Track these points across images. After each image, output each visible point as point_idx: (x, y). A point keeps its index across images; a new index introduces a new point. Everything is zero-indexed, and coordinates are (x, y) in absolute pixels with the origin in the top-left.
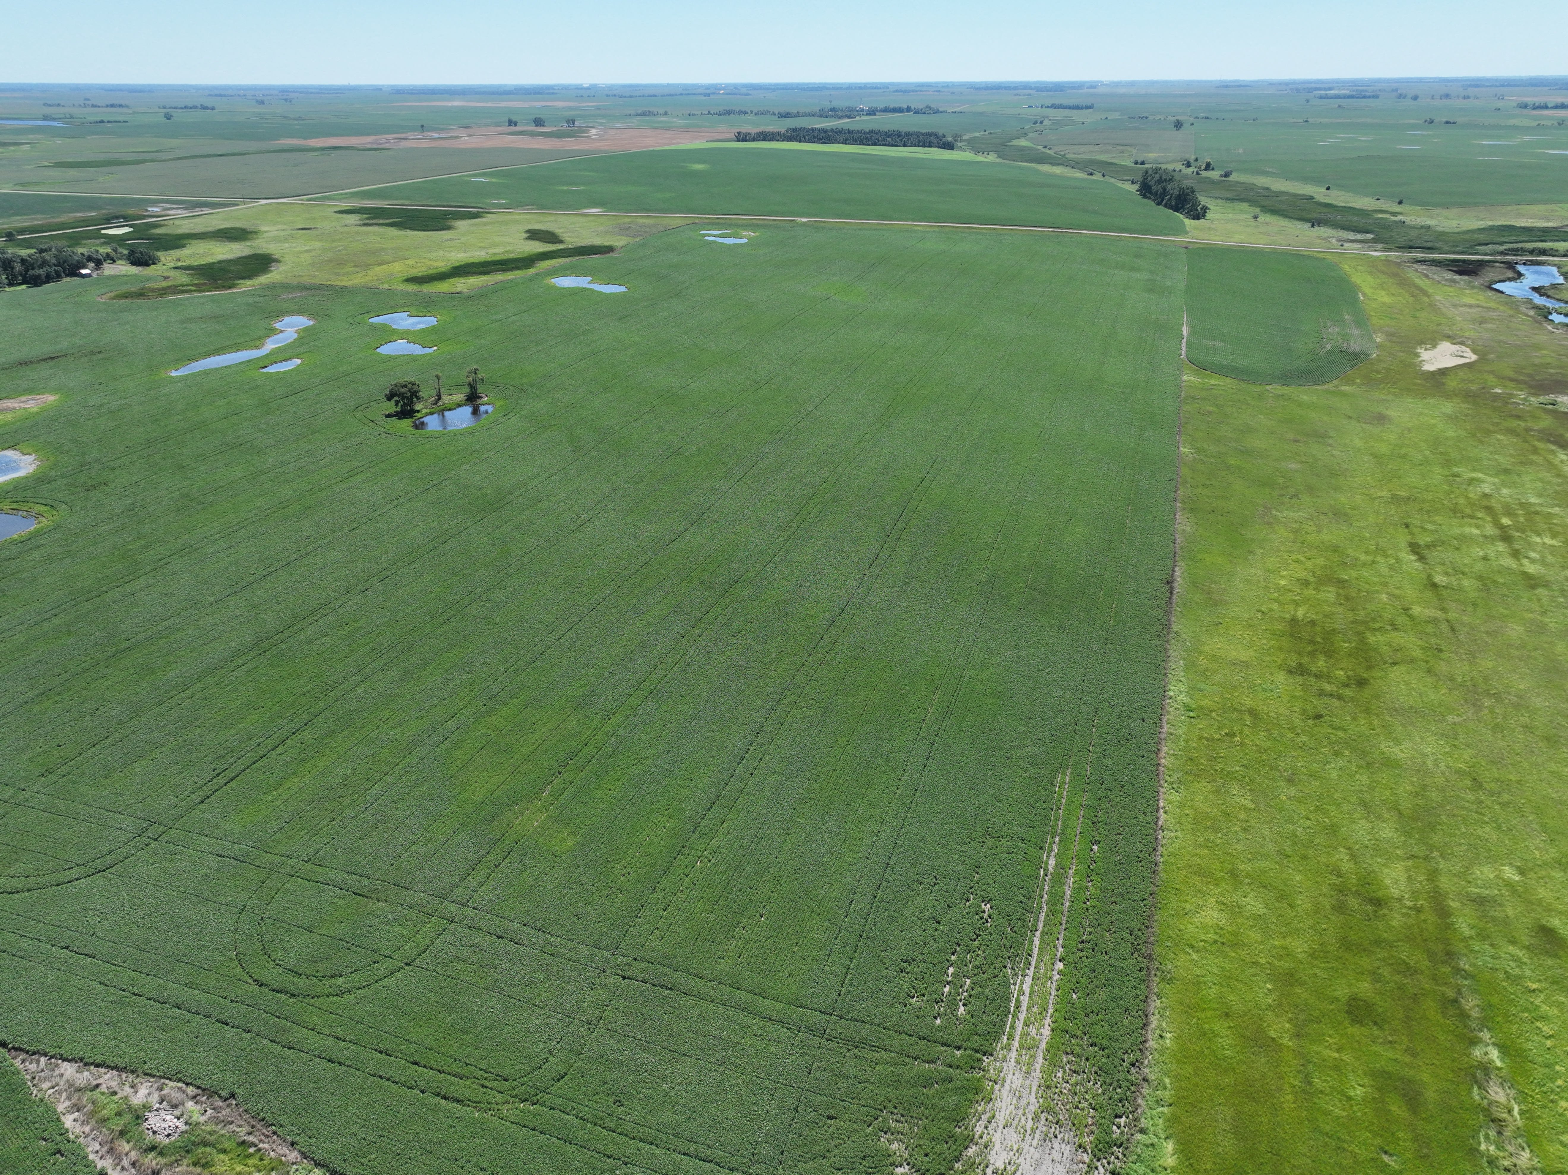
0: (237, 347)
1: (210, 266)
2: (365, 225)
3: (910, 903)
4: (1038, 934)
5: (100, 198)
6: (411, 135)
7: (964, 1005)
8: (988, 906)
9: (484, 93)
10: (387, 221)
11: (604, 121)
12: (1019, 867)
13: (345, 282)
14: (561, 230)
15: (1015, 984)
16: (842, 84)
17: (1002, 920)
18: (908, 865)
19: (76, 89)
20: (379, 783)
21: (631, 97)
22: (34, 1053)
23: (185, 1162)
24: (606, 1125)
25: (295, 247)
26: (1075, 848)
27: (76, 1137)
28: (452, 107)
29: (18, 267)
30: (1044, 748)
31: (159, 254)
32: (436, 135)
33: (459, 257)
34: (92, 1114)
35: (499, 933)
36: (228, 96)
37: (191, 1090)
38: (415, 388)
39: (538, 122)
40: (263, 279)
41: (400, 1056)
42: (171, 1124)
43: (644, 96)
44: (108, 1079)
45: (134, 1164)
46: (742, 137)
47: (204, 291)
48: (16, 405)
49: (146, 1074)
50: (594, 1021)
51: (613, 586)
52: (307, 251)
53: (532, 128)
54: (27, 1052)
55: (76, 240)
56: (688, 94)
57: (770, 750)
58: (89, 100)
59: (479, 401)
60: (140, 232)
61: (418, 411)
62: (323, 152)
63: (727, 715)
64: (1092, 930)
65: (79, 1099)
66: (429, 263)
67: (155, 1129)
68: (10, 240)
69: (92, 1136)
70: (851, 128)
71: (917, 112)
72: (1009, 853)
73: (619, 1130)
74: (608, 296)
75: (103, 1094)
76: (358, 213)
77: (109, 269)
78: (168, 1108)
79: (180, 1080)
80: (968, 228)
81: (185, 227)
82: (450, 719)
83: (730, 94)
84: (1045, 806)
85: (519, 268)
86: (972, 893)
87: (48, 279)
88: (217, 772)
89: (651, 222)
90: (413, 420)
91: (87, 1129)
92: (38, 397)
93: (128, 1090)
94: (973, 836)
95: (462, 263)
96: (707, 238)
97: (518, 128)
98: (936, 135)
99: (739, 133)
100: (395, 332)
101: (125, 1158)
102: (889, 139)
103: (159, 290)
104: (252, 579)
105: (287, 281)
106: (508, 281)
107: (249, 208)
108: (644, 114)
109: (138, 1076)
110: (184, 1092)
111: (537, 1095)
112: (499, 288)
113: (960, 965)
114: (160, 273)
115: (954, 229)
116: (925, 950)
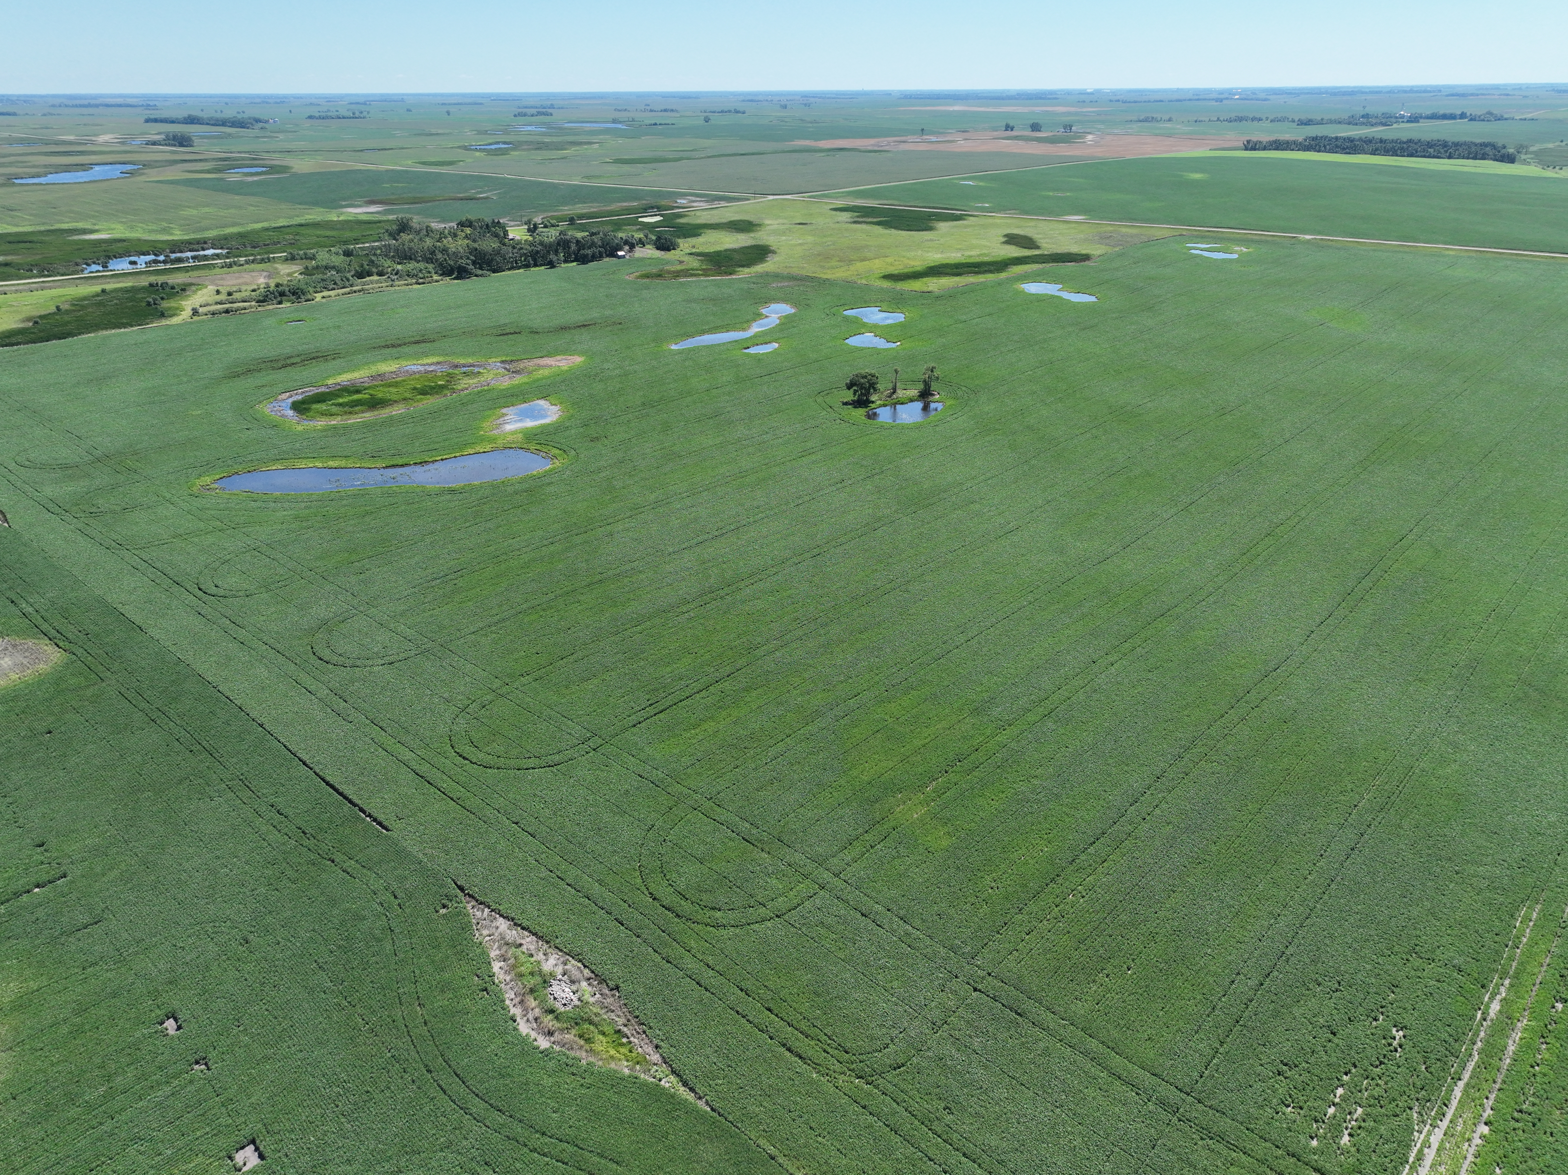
0: (727, 328)
1: (718, 253)
2: (855, 222)
3: (1302, 1002)
4: (1461, 1084)
5: (643, 190)
6: (910, 138)
7: (1350, 1135)
8: (1401, 1033)
9: (986, 98)
10: (875, 220)
11: (1102, 127)
12: (1449, 1000)
13: (828, 275)
14: (1040, 236)
15: (1420, 1132)
16: (1382, 87)
17: (1416, 1054)
18: (1307, 961)
19: (640, 96)
20: (781, 743)
21: (1135, 102)
22: (481, 903)
23: (573, 1031)
24: (933, 1127)
25: (791, 240)
26: (1528, 1000)
27: (500, 982)
28: (954, 111)
29: (573, 247)
30: (1508, 872)
31: (679, 241)
32: (934, 139)
33: (936, 257)
34: (514, 967)
35: (864, 912)
36: (758, 101)
37: (586, 972)
38: (874, 380)
39: (1035, 127)
40: (759, 268)
41: (757, 998)
42: (568, 996)
43: (1149, 101)
44: (529, 942)
45: (536, 1019)
46: (1251, 146)
47: (709, 276)
48: (553, 363)
49: (557, 948)
50: (939, 1023)
51: (1030, 598)
52: (800, 244)
53: (1028, 133)
54: (477, 901)
55: (618, 226)
56: (1198, 100)
57: (1169, 799)
58: (649, 105)
59: (931, 398)
60: (668, 221)
61: (873, 402)
62: (829, 153)
63: (1128, 752)
64: (1537, 1101)
65: (506, 952)
66: (906, 261)
67: (555, 995)
68: (572, 224)
69: (511, 985)
70: (1385, 137)
71: (1472, 119)
72: (1438, 981)
73: (945, 1137)
74: (1075, 306)
75: (523, 953)
76: (851, 211)
77: (639, 252)
78: (568, 981)
79: (580, 961)
80: (1516, 254)
81: (704, 218)
82: (853, 698)
83: (1246, 99)
84: (1497, 939)
85: (991, 272)
86: (1382, 1013)
87: (594, 258)
88: (650, 702)
89: (1134, 231)
90: (867, 410)
91: (508, 978)
92: (570, 357)
93: (542, 956)
94: (1396, 949)
95: (937, 264)
96: (1192, 251)
97: (1014, 133)
98: (1493, 146)
99: (1248, 142)
100: (864, 325)
101: (531, 1012)
102: (1431, 150)
103: (674, 272)
104: (706, 536)
105: (779, 271)
106: (978, 284)
107: (759, 202)
108: (1146, 120)
109: (550, 947)
110: (582, 972)
111: (873, 1076)
112: (971, 289)
113: (1353, 1090)
114: (677, 258)
115: (1498, 256)
116: (1312, 1060)
